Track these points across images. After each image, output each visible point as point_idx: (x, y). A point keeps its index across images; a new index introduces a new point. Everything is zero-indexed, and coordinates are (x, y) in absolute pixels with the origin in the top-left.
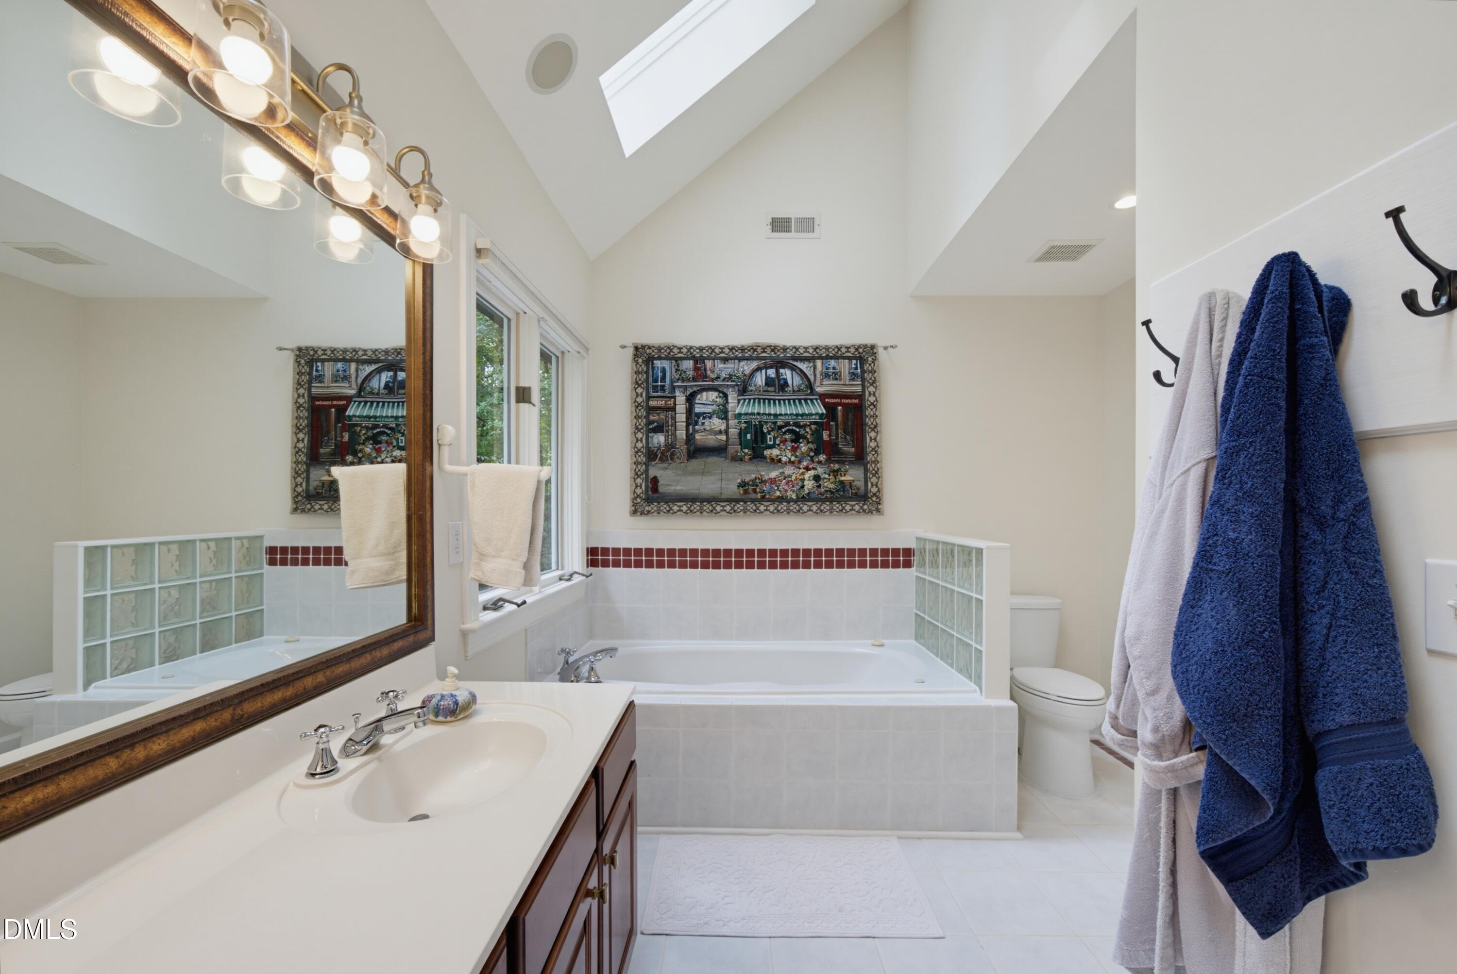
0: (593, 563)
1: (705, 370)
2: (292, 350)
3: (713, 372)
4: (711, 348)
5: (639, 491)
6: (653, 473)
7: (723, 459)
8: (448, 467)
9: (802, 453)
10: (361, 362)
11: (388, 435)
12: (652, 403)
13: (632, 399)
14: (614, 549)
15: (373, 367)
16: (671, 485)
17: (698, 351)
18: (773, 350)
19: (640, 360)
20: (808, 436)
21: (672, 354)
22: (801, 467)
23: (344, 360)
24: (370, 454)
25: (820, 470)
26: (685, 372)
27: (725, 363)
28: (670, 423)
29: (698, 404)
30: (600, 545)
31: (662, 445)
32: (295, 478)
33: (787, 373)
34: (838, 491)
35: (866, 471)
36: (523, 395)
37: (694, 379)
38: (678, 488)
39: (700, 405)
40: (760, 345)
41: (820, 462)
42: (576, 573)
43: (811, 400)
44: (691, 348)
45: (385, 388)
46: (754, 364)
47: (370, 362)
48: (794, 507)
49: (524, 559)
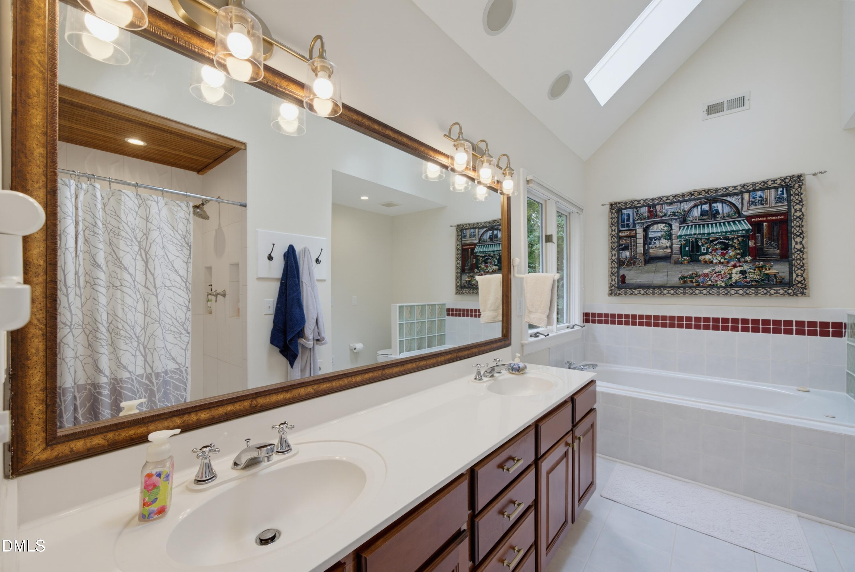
0: (586, 321)
1: (656, 211)
2: (455, 226)
3: (661, 212)
4: (660, 198)
5: (613, 283)
6: (622, 272)
7: (668, 263)
8: (517, 275)
9: (731, 257)
10: (480, 228)
11: (490, 259)
12: (621, 234)
13: (609, 233)
14: (598, 314)
15: (485, 229)
16: (633, 279)
17: (651, 201)
18: (706, 193)
19: (614, 211)
20: (736, 245)
21: (633, 205)
22: (729, 265)
23: (474, 228)
24: (483, 268)
25: (746, 267)
26: (642, 214)
27: (670, 206)
28: (633, 244)
29: (652, 232)
30: (590, 311)
31: (628, 257)
32: (457, 280)
33: (718, 206)
34: (762, 280)
35: (791, 265)
36: (549, 239)
37: (648, 218)
38: (638, 280)
39: (653, 233)
40: (697, 190)
41: (746, 262)
42: (576, 325)
43: (739, 221)
44: (646, 200)
45: (489, 239)
46: (692, 204)
47: (483, 228)
48: (722, 291)
49: (547, 313)
